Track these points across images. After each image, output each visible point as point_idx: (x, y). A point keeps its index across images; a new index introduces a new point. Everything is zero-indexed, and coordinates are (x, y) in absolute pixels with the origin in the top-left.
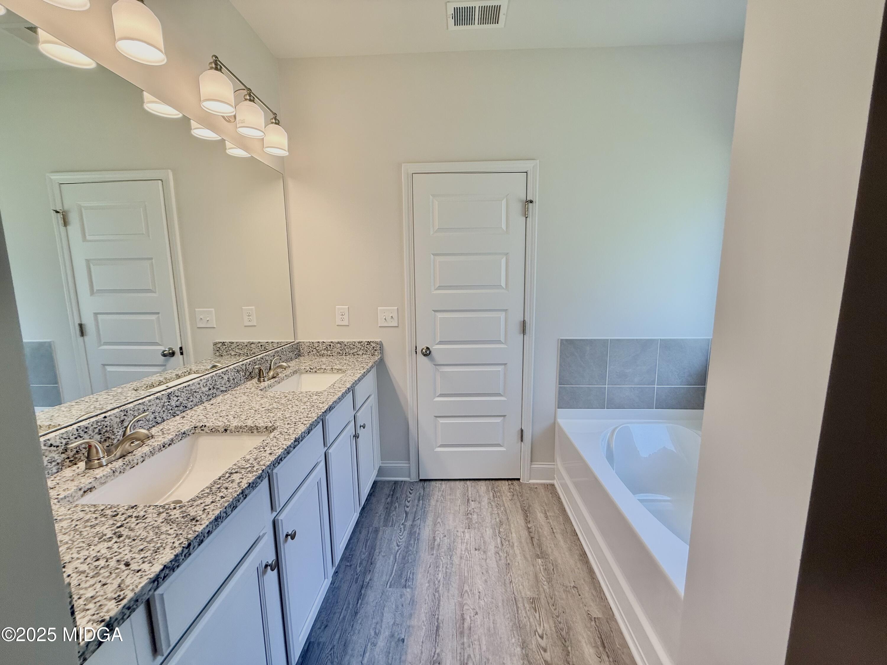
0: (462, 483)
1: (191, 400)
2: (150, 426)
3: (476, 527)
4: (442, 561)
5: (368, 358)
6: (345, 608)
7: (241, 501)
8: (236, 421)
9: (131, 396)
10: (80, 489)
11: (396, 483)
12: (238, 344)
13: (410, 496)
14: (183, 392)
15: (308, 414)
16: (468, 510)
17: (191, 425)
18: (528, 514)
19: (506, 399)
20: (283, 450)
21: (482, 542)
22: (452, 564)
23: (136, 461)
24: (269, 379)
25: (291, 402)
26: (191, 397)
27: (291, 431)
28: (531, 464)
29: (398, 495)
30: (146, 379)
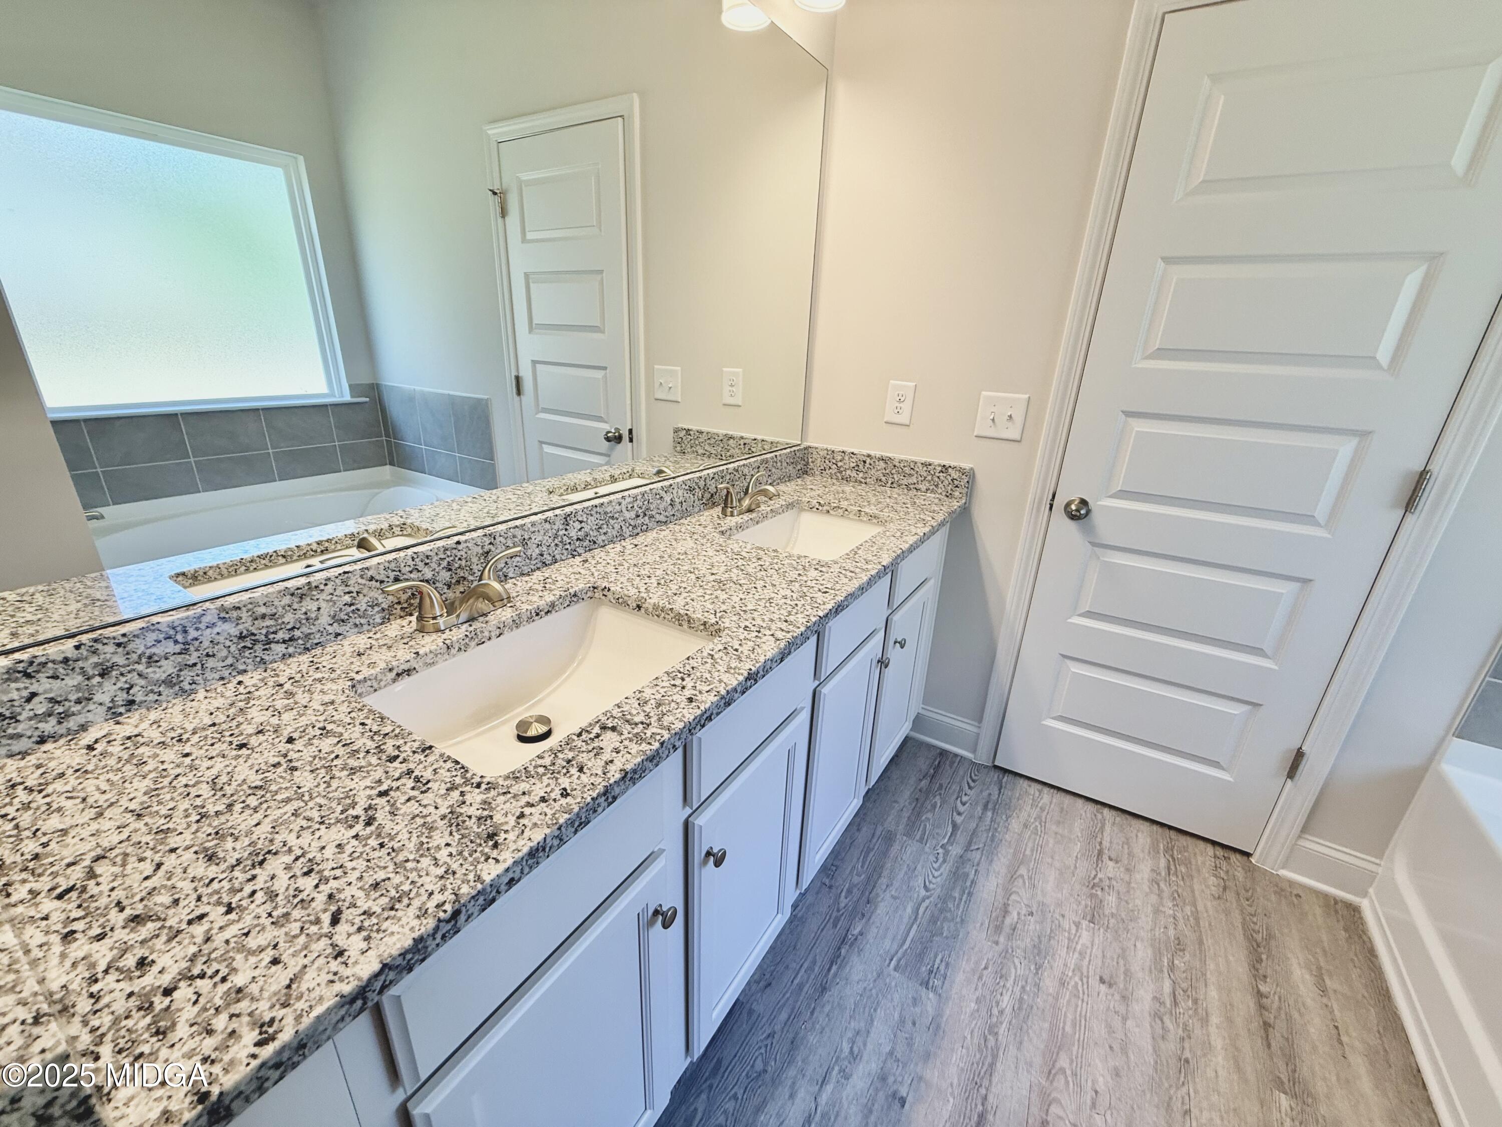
0: (1090, 807)
1: (605, 531)
2: (533, 567)
3: (1111, 925)
4: (1016, 969)
5: (936, 501)
6: (805, 966)
7: (600, 810)
8: (660, 593)
9: (540, 501)
10: (391, 670)
11: (943, 753)
12: (710, 436)
13: (969, 792)
14: (592, 515)
15: (790, 614)
16: (1096, 876)
17: (589, 582)
18: (1264, 957)
19: (1276, 668)
20: (716, 698)
21: (1122, 969)
22: (1037, 985)
23: (486, 634)
24: (740, 513)
25: (763, 573)
26: (605, 526)
27: (745, 649)
28: (1300, 837)
29: (945, 782)
30: (570, 475)
